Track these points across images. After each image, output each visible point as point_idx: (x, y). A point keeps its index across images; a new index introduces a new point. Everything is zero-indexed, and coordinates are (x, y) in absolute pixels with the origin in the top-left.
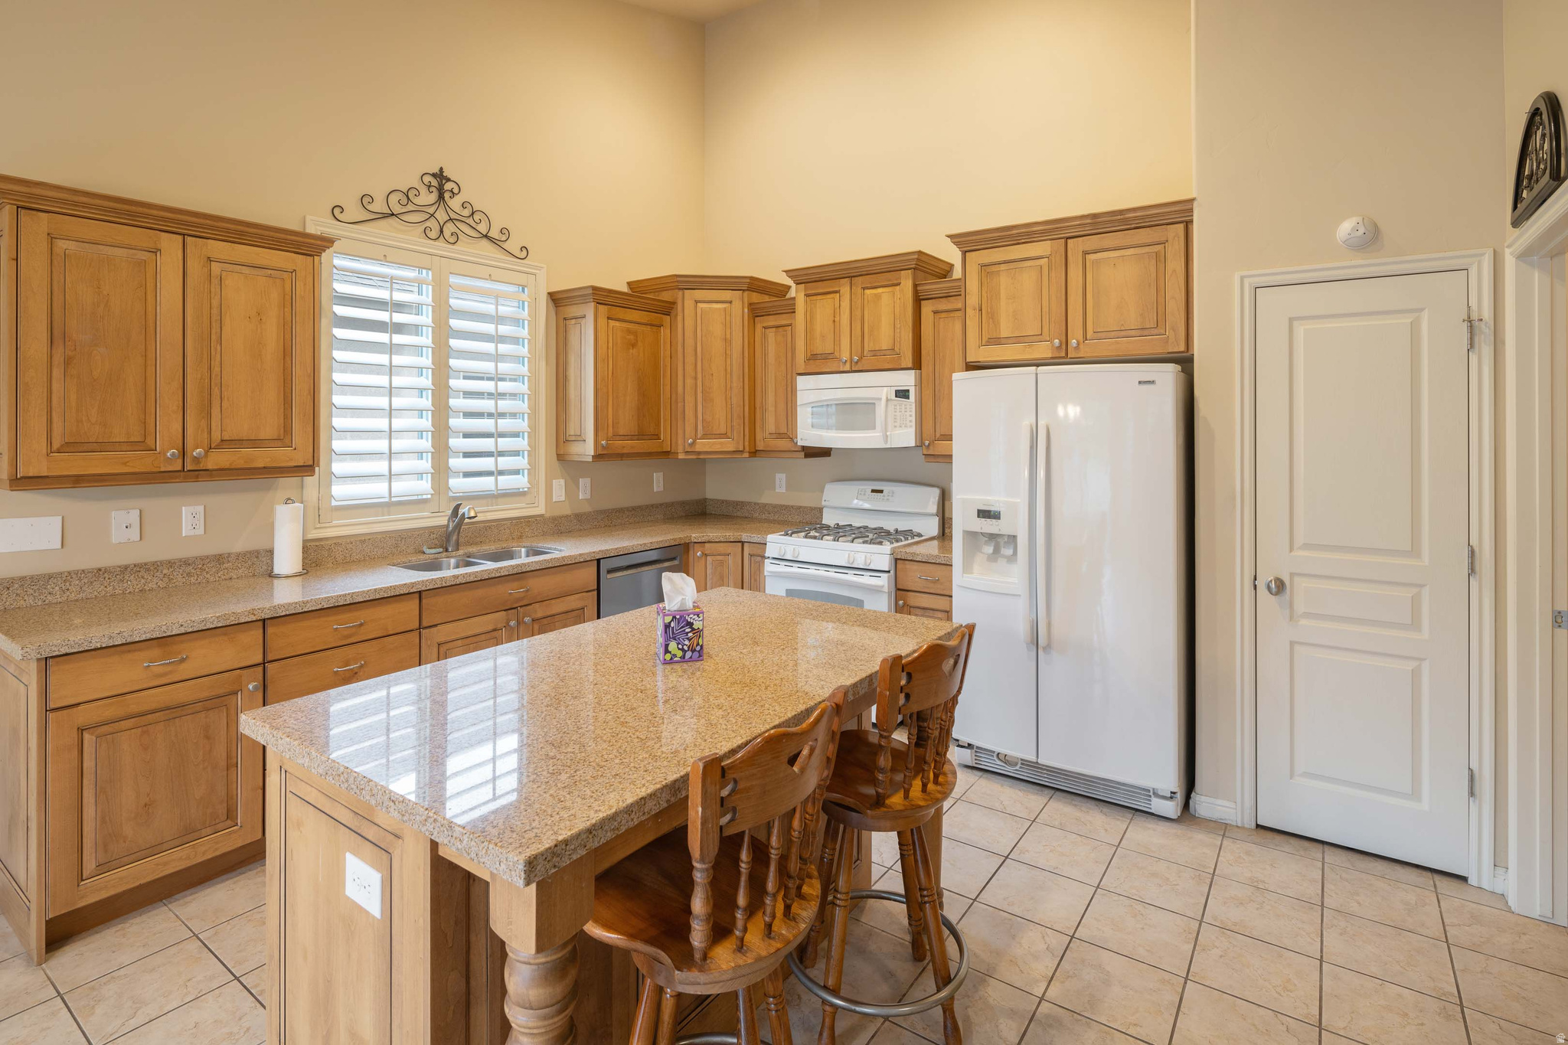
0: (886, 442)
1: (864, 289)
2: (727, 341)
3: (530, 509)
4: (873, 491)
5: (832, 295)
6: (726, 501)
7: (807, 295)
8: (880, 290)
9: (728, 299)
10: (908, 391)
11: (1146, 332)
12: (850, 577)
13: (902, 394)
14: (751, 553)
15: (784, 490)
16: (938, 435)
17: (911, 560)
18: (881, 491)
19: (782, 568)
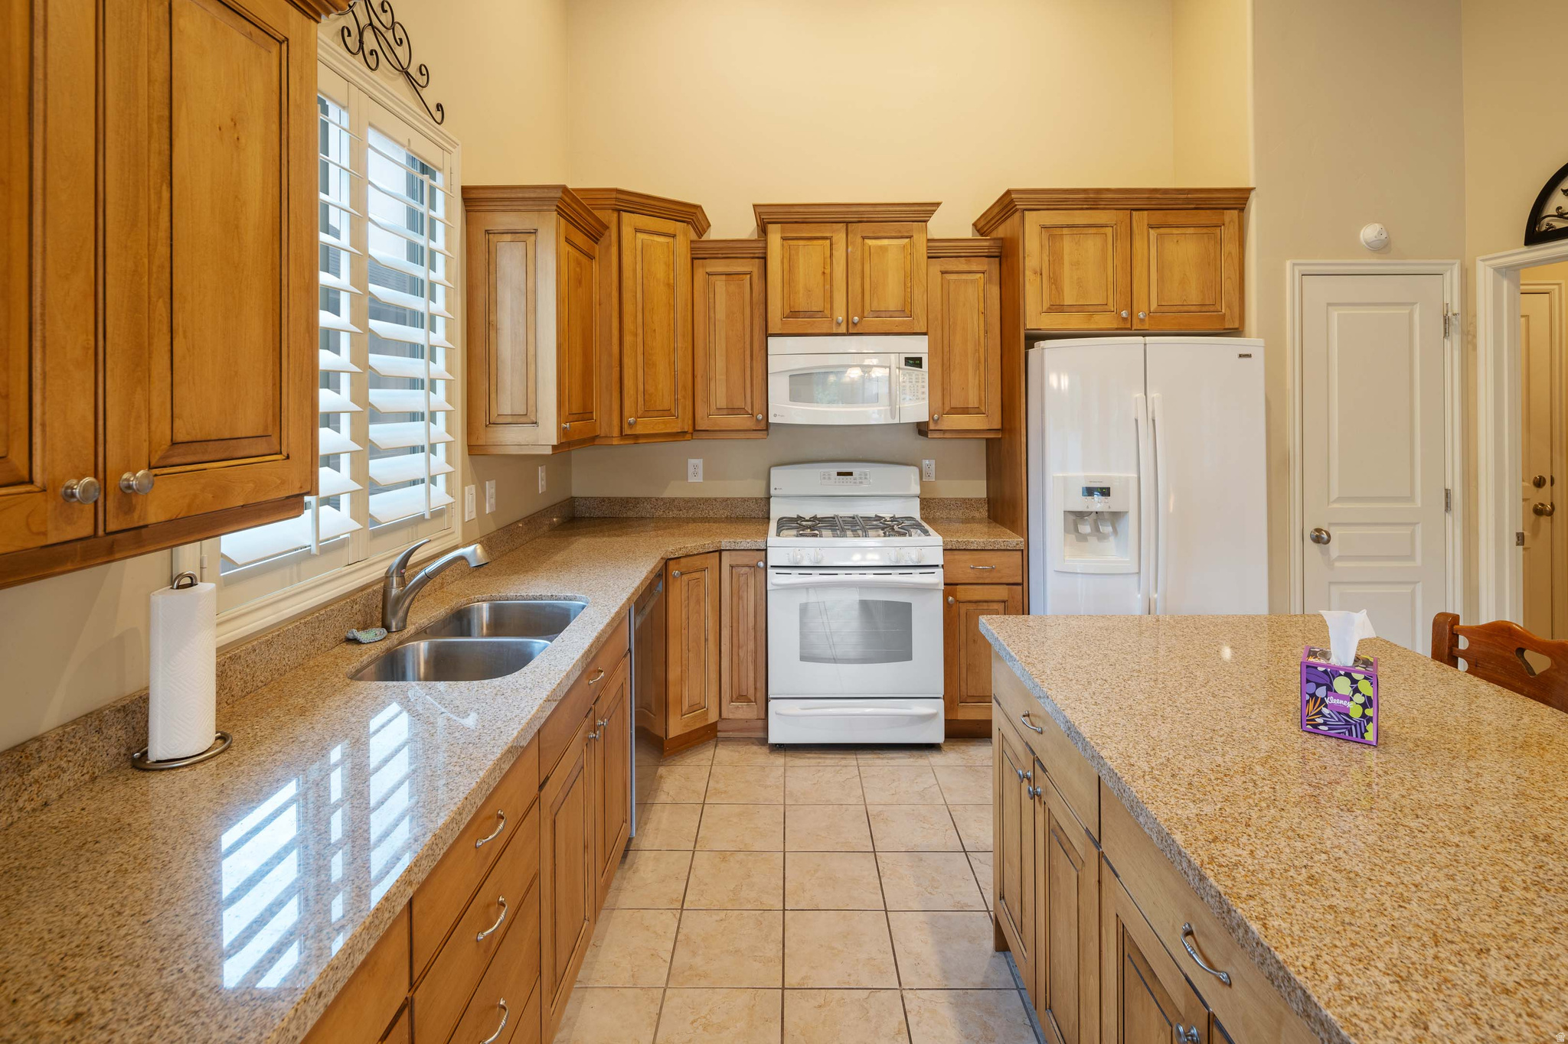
0: (893, 417)
1: (864, 238)
2: (671, 287)
3: (446, 539)
4: (839, 474)
5: (820, 242)
6: (609, 498)
7: (784, 239)
8: (885, 242)
9: (671, 231)
10: (920, 359)
11: (1204, 309)
12: (895, 577)
13: (915, 362)
14: (733, 563)
15: (699, 479)
16: (947, 409)
17: (964, 550)
18: (851, 474)
19: (795, 578)
